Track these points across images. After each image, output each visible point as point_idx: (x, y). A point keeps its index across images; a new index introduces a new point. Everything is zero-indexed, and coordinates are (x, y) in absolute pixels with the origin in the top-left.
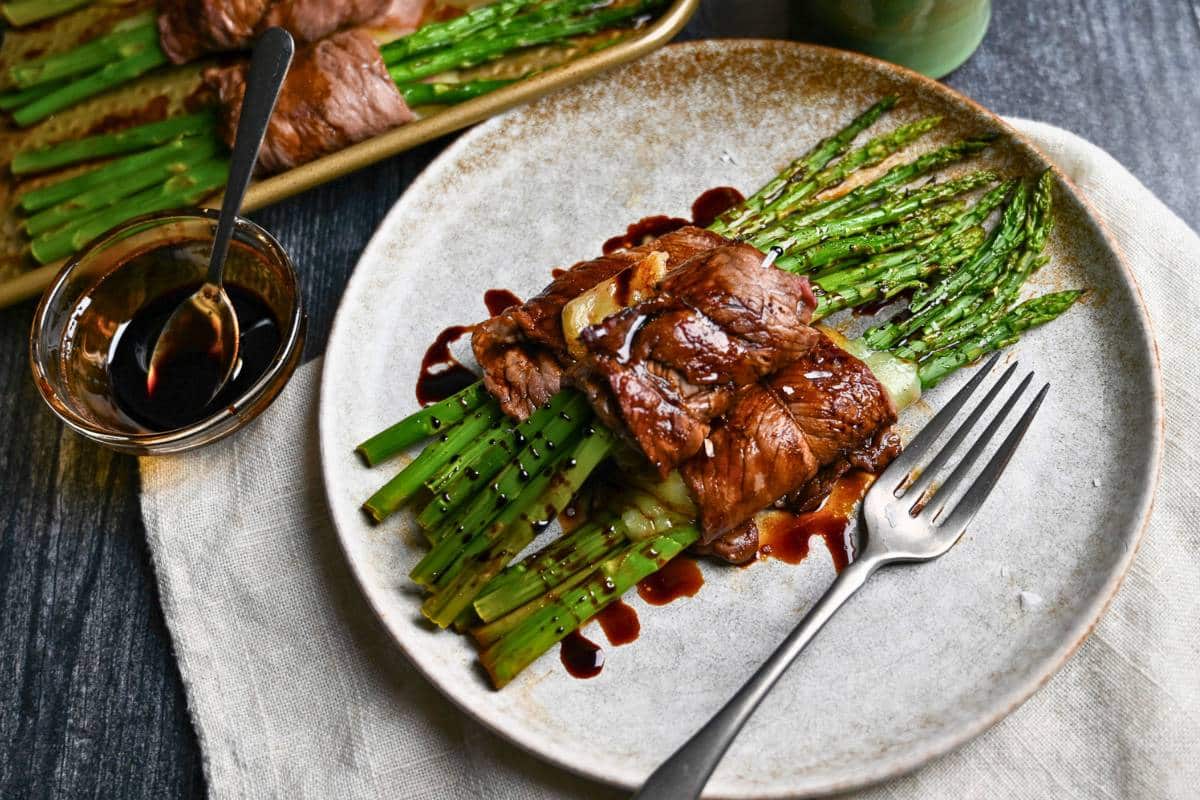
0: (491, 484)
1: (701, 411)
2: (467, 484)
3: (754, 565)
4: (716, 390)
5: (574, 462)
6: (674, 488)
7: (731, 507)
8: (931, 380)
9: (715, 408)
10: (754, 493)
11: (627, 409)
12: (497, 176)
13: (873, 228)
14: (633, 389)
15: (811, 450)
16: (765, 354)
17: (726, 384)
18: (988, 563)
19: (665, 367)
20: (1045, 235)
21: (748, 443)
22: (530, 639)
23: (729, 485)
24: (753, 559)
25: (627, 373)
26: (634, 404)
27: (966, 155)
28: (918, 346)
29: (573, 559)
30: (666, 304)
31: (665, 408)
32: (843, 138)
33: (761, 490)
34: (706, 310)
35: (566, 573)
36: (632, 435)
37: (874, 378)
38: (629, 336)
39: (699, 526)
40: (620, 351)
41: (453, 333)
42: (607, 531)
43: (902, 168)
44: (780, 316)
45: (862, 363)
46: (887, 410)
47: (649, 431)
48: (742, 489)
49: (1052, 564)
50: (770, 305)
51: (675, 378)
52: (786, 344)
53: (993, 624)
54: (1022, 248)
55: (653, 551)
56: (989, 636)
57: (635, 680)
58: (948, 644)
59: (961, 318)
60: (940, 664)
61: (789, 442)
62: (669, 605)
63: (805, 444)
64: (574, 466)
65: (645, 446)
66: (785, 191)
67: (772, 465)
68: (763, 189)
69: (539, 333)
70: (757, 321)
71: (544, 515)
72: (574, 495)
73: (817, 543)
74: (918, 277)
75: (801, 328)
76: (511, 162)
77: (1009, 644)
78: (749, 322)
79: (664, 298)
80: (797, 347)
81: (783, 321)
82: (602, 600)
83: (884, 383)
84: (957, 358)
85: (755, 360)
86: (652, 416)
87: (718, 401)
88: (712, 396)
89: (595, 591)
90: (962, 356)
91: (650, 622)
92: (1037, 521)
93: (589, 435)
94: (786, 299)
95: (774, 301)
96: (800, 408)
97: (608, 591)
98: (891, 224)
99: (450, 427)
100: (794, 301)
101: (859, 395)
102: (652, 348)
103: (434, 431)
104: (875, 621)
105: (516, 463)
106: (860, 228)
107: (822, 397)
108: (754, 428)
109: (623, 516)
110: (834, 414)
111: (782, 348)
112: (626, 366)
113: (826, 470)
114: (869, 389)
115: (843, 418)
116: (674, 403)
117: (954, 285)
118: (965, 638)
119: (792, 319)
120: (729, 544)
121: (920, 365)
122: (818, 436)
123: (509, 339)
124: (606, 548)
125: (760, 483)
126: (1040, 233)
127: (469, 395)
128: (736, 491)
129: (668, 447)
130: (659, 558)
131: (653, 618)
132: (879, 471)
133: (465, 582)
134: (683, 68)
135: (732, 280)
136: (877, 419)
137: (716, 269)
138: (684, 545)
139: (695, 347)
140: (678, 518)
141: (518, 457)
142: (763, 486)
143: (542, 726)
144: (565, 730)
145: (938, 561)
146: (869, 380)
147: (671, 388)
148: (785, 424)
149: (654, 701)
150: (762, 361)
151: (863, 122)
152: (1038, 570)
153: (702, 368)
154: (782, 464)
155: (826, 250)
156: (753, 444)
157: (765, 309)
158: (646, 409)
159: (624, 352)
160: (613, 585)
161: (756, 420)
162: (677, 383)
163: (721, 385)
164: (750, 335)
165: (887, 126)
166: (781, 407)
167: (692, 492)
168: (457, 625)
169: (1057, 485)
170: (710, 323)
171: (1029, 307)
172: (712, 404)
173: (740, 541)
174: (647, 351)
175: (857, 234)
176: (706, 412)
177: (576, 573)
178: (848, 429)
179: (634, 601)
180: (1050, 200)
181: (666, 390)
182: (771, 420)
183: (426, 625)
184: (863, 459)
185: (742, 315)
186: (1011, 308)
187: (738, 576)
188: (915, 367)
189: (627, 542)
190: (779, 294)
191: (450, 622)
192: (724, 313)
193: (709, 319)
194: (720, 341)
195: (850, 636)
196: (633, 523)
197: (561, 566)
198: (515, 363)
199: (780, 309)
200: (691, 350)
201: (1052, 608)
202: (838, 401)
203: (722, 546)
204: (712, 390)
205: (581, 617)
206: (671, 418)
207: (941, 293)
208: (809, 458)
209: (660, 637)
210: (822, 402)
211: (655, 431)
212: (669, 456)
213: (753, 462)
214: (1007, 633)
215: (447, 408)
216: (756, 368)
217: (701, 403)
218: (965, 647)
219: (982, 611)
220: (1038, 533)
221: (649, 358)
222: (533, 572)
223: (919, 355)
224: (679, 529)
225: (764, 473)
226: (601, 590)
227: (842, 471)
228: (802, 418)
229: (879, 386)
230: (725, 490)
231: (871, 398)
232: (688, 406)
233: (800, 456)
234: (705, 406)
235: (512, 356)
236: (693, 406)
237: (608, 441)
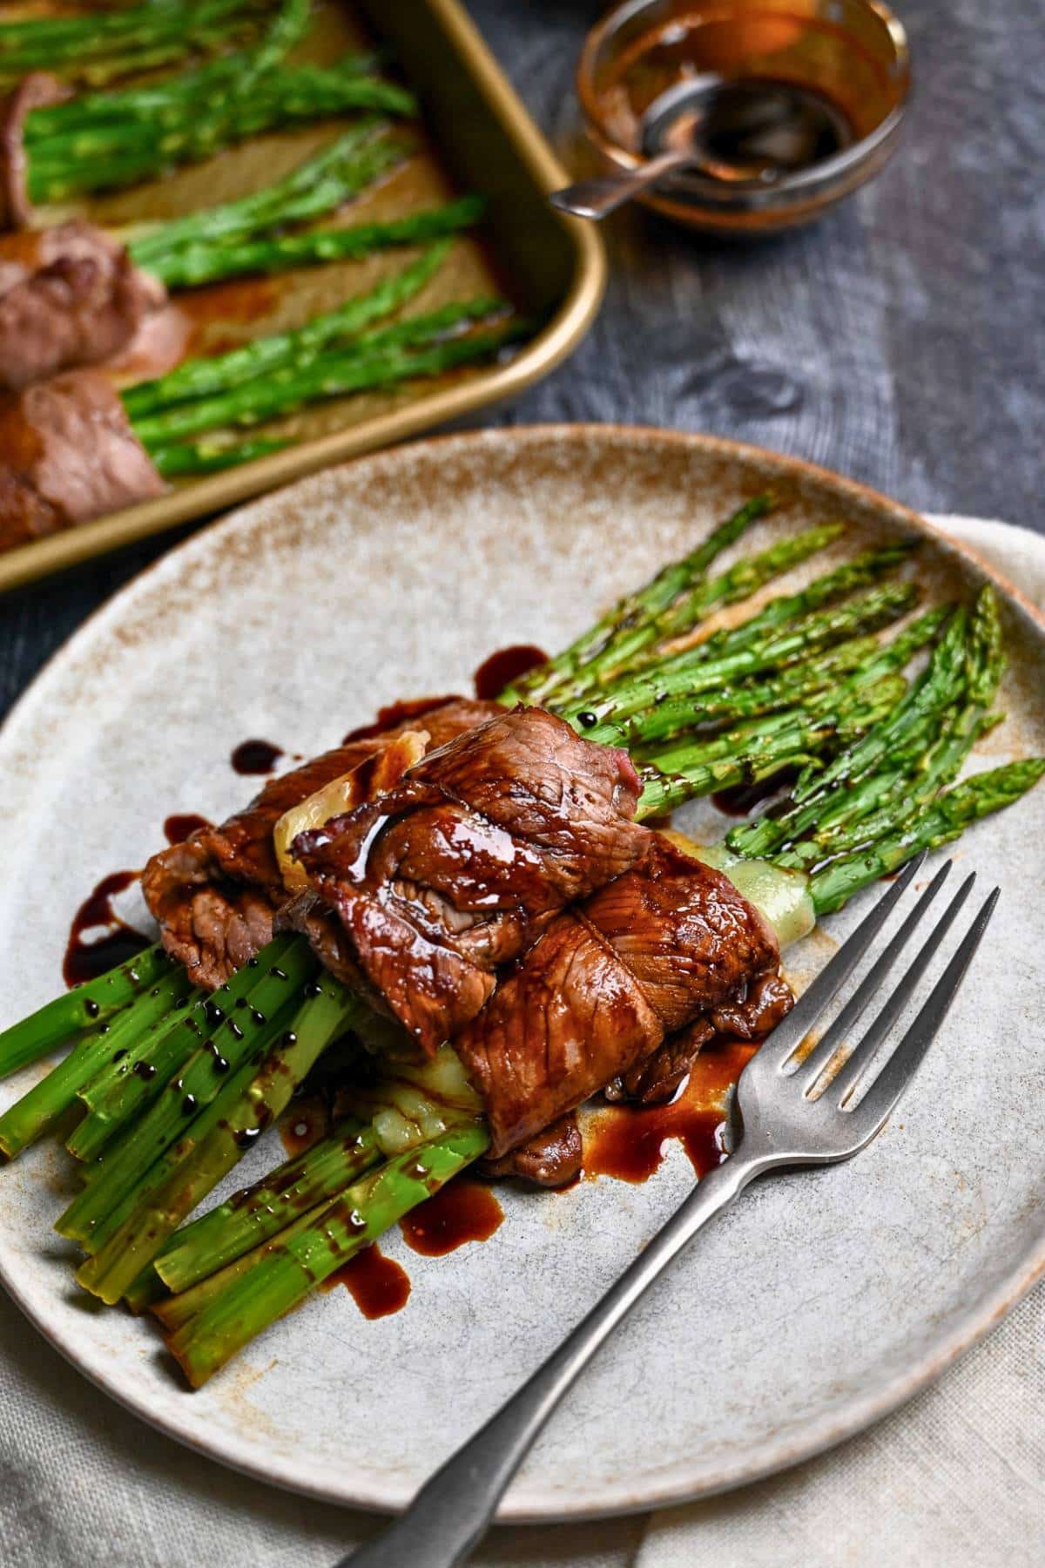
0: (173, 1080)
1: (479, 951)
2: (139, 1086)
3: (578, 1187)
4: (499, 919)
5: (293, 1037)
6: (446, 1073)
7: (532, 1094)
8: (829, 899)
9: (500, 946)
10: (566, 1071)
11: (364, 950)
12: (177, 648)
13: (739, 680)
14: (374, 920)
15: (649, 1005)
16: (569, 863)
17: (514, 910)
18: (927, 1159)
19: (422, 890)
20: (994, 681)
21: (551, 996)
22: (240, 1308)
23: (525, 1059)
24: (575, 1180)
25: (363, 898)
26: (375, 942)
27: (878, 572)
28: (807, 849)
29: (301, 1190)
30: (420, 798)
31: (422, 949)
32: (699, 562)
33: (576, 1066)
34: (477, 803)
35: (292, 1212)
36: (376, 990)
37: (738, 895)
38: (366, 845)
39: (487, 1130)
40: (351, 868)
41: (117, 882)
42: (351, 1144)
43: (784, 601)
44: (588, 807)
45: (719, 875)
46: (761, 941)
47: (401, 981)
48: (547, 1067)
49: (1018, 1154)
50: (572, 791)
51: (436, 902)
52: (600, 848)
53: (936, 1247)
54: (961, 703)
55: (420, 1169)
56: (929, 1264)
57: (403, 1367)
58: (868, 1281)
59: (875, 809)
60: (858, 1310)
61: (613, 992)
62: (452, 1254)
63: (637, 993)
64: (294, 1042)
65: (397, 1004)
66: (609, 644)
67: (589, 1027)
68: (578, 644)
69: (241, 862)
70: (554, 816)
71: (253, 1119)
72: (297, 1088)
73: (673, 1149)
74: (805, 749)
75: (622, 824)
76: (198, 627)
77: (958, 1272)
78: (541, 818)
79: (416, 790)
80: (616, 852)
81: (594, 815)
82: (346, 1244)
83: (755, 903)
84: (868, 865)
85: (555, 874)
86: (405, 960)
87: (502, 934)
88: (493, 929)
89: (335, 1230)
90: (875, 861)
91: (424, 1282)
92: (997, 1095)
93: (314, 994)
94: (596, 783)
95: (578, 786)
96: (628, 942)
97: (355, 1231)
98: (766, 673)
99: (114, 1014)
100: (608, 784)
101: (715, 920)
102: (400, 861)
103: (89, 1021)
104: (760, 1256)
105: (209, 1046)
106: (717, 680)
107: (659, 923)
108: (559, 975)
109: (375, 1121)
110: (677, 948)
111: (593, 854)
112: (361, 888)
113: (676, 1036)
114: (730, 910)
115: (692, 954)
116: (435, 940)
117: (859, 759)
118: (895, 1270)
119: (607, 811)
120: (538, 1156)
121: (811, 878)
122: (657, 983)
123: (198, 878)
124: (350, 1172)
125: (573, 1055)
126: (986, 678)
127: (140, 965)
128: (537, 1071)
129: (431, 1004)
130: (428, 1178)
131: (428, 1276)
132: (759, 1038)
133: (140, 1229)
134: (452, 474)
135: (514, 759)
136: (746, 955)
137: (491, 746)
138: (467, 1158)
139: (462, 856)
140: (455, 1116)
141: (212, 1039)
142: (578, 1060)
143: (262, 1436)
144: (297, 1441)
145: (851, 1163)
146: (730, 895)
147: (432, 918)
148: (606, 967)
149: (431, 1395)
150: (566, 874)
151: (724, 537)
152: (999, 1164)
153: (474, 887)
154: (605, 1025)
155: (661, 715)
156: (559, 998)
157: (565, 797)
158: (394, 949)
159: (358, 869)
160: (362, 1222)
161: (563, 963)
162: (440, 912)
163: (505, 911)
164: (543, 836)
165: (761, 541)
166: (601, 943)
167: (474, 1077)
168: (132, 1300)
169: (1025, 1041)
170: (485, 821)
171: (974, 785)
172: (494, 939)
173: (552, 1152)
174: (392, 866)
175: (712, 690)
176: (486, 953)
177: (307, 1212)
178: (702, 969)
179: (398, 1252)
180: (996, 629)
181: (422, 921)
182: (585, 963)
183: (85, 1302)
184: (731, 1019)
185: (531, 807)
186: (948, 788)
187: (554, 1205)
188: (803, 879)
189: (382, 1160)
190: (583, 775)
191: (120, 1293)
192: (505, 806)
193: (482, 816)
194: (502, 848)
195: (723, 1279)
196: (391, 1129)
197: (284, 1200)
198: (207, 910)
199: (588, 796)
200: (457, 860)
201: (1018, 1215)
202: (682, 930)
203: (525, 1159)
204: (492, 920)
205: (315, 1270)
206: (433, 962)
207: (840, 770)
208: (644, 1016)
209: (439, 1302)
210: (659, 931)
211: (408, 981)
212: (432, 1020)
213: (559, 1025)
214: (955, 1257)
215: (108, 987)
216: (557, 886)
217: (479, 938)
218: (895, 1282)
219: (919, 1229)
220: (1000, 1112)
221: (395, 878)
222: (243, 1212)
223: (809, 863)
224: (459, 1133)
225: (579, 1040)
226: (344, 1229)
227: (702, 1038)
228: (631, 957)
229: (746, 906)
230: (521, 1067)
231: (735, 923)
232: (457, 944)
233: (632, 1013)
234: (482, 943)
235: (203, 901)
236: (465, 943)
237: (342, 1004)
